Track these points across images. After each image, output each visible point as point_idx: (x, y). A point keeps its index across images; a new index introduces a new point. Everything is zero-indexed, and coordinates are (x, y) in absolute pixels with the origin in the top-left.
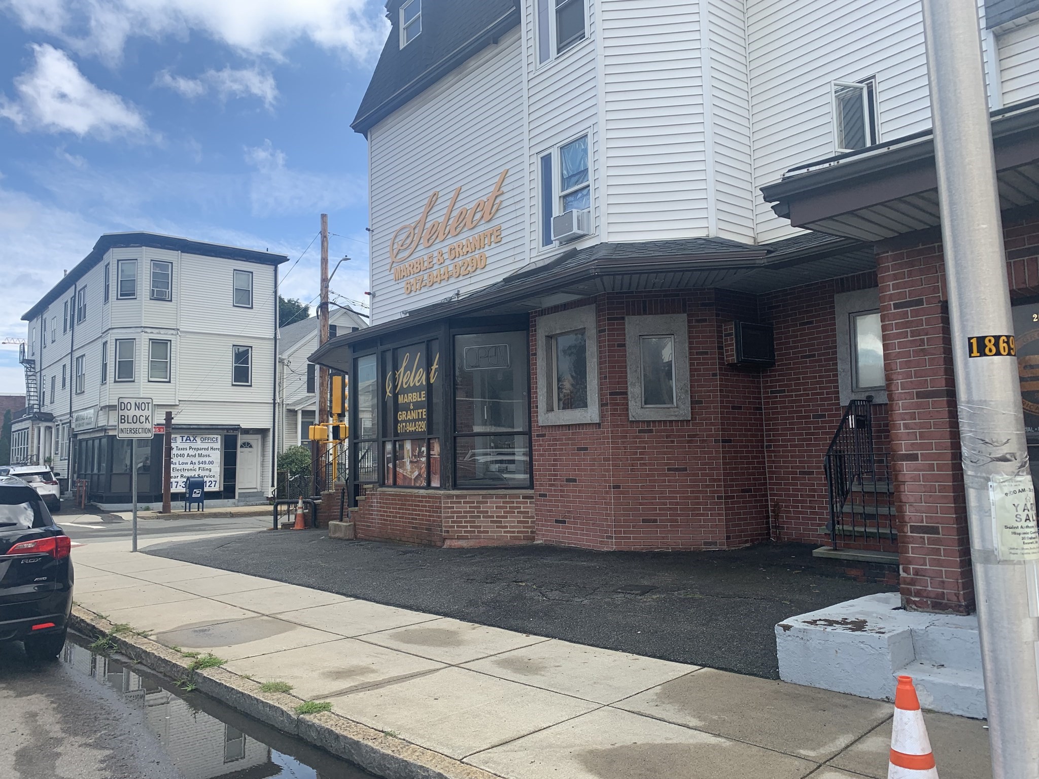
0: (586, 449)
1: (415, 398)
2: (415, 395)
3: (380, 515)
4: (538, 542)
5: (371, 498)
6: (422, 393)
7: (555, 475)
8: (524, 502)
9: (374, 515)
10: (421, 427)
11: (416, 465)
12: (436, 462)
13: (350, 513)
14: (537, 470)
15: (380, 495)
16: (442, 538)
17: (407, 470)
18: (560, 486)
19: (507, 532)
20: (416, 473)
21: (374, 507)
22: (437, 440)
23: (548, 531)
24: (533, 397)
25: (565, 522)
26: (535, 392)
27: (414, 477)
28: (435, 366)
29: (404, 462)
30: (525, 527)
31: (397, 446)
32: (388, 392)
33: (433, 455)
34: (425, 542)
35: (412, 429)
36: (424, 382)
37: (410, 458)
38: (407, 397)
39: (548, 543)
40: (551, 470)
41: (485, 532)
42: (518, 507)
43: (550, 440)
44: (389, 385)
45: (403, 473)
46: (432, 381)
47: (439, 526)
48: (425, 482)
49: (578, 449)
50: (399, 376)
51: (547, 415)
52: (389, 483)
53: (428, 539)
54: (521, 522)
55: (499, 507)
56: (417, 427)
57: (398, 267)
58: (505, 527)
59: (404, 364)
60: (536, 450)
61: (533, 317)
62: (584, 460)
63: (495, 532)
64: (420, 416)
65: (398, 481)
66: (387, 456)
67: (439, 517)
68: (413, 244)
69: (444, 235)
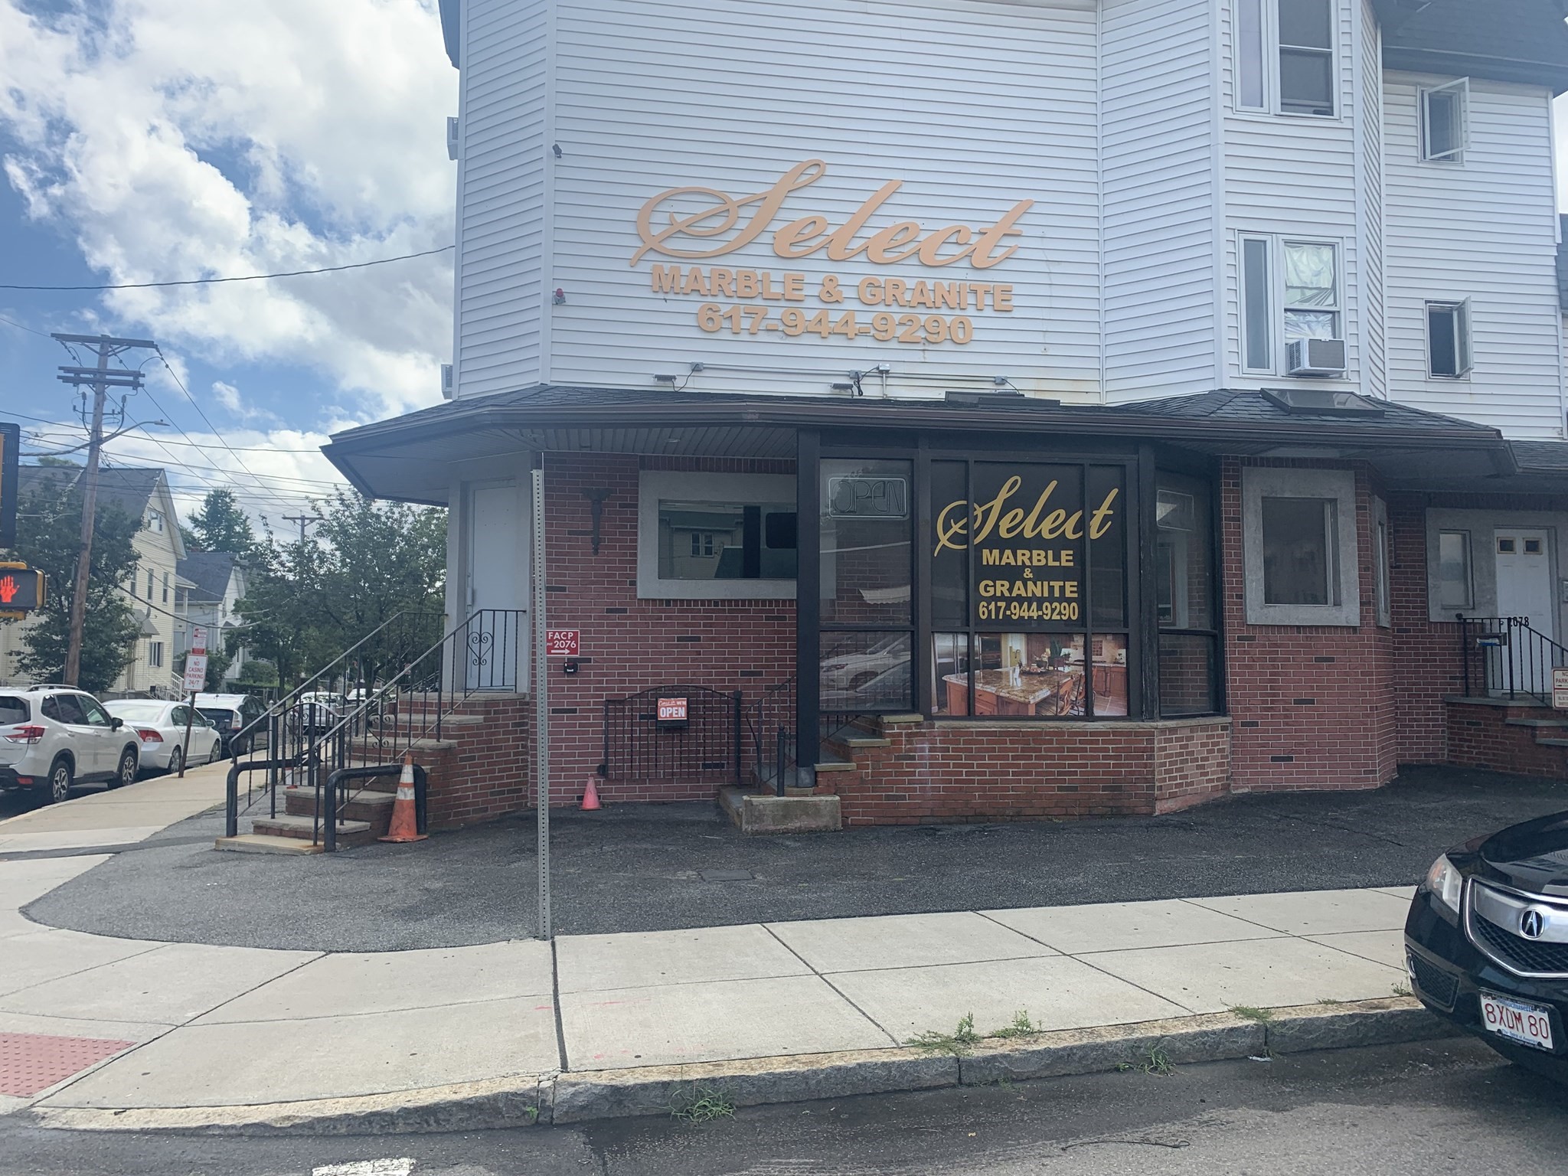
0: (1332, 660)
1: (1039, 561)
2: (1039, 555)
3: (945, 773)
4: (1240, 791)
5: (910, 742)
6: (1063, 553)
7: (1274, 695)
8: (1222, 736)
9: (920, 774)
10: (1060, 613)
11: (1042, 679)
12: (1106, 674)
13: (813, 776)
14: (1238, 688)
15: (945, 734)
16: (1152, 800)
17: (1013, 687)
18: (1285, 709)
19: (1208, 781)
20: (1044, 693)
21: (921, 758)
22: (1110, 637)
23: (1258, 773)
24: (1229, 582)
25: (1291, 759)
26: (1235, 575)
27: (1038, 700)
28: (1104, 510)
29: (1001, 672)
30: (1222, 772)
31: (977, 642)
32: (944, 540)
33: (1099, 662)
34: (1100, 810)
35: (1031, 614)
36: (1070, 536)
37: (1020, 665)
38: (1011, 556)
39: (1261, 790)
40: (1266, 688)
41: (1192, 784)
42: (1218, 744)
43: (1264, 646)
44: (947, 528)
45: (998, 694)
46: (1094, 535)
47: (1146, 780)
48: (1072, 708)
49: (1317, 660)
50: (986, 514)
51: (1265, 610)
52: (946, 712)
53: (1111, 804)
54: (1219, 765)
55: (1203, 745)
56: (1045, 612)
57: (669, 265)
58: (1207, 774)
59: (1004, 494)
60: (1235, 659)
61: (1230, 464)
62: (1328, 674)
63: (1199, 783)
64: (1057, 594)
65: (980, 708)
66: (939, 661)
67: (1145, 765)
68: (732, 236)
69: (847, 251)
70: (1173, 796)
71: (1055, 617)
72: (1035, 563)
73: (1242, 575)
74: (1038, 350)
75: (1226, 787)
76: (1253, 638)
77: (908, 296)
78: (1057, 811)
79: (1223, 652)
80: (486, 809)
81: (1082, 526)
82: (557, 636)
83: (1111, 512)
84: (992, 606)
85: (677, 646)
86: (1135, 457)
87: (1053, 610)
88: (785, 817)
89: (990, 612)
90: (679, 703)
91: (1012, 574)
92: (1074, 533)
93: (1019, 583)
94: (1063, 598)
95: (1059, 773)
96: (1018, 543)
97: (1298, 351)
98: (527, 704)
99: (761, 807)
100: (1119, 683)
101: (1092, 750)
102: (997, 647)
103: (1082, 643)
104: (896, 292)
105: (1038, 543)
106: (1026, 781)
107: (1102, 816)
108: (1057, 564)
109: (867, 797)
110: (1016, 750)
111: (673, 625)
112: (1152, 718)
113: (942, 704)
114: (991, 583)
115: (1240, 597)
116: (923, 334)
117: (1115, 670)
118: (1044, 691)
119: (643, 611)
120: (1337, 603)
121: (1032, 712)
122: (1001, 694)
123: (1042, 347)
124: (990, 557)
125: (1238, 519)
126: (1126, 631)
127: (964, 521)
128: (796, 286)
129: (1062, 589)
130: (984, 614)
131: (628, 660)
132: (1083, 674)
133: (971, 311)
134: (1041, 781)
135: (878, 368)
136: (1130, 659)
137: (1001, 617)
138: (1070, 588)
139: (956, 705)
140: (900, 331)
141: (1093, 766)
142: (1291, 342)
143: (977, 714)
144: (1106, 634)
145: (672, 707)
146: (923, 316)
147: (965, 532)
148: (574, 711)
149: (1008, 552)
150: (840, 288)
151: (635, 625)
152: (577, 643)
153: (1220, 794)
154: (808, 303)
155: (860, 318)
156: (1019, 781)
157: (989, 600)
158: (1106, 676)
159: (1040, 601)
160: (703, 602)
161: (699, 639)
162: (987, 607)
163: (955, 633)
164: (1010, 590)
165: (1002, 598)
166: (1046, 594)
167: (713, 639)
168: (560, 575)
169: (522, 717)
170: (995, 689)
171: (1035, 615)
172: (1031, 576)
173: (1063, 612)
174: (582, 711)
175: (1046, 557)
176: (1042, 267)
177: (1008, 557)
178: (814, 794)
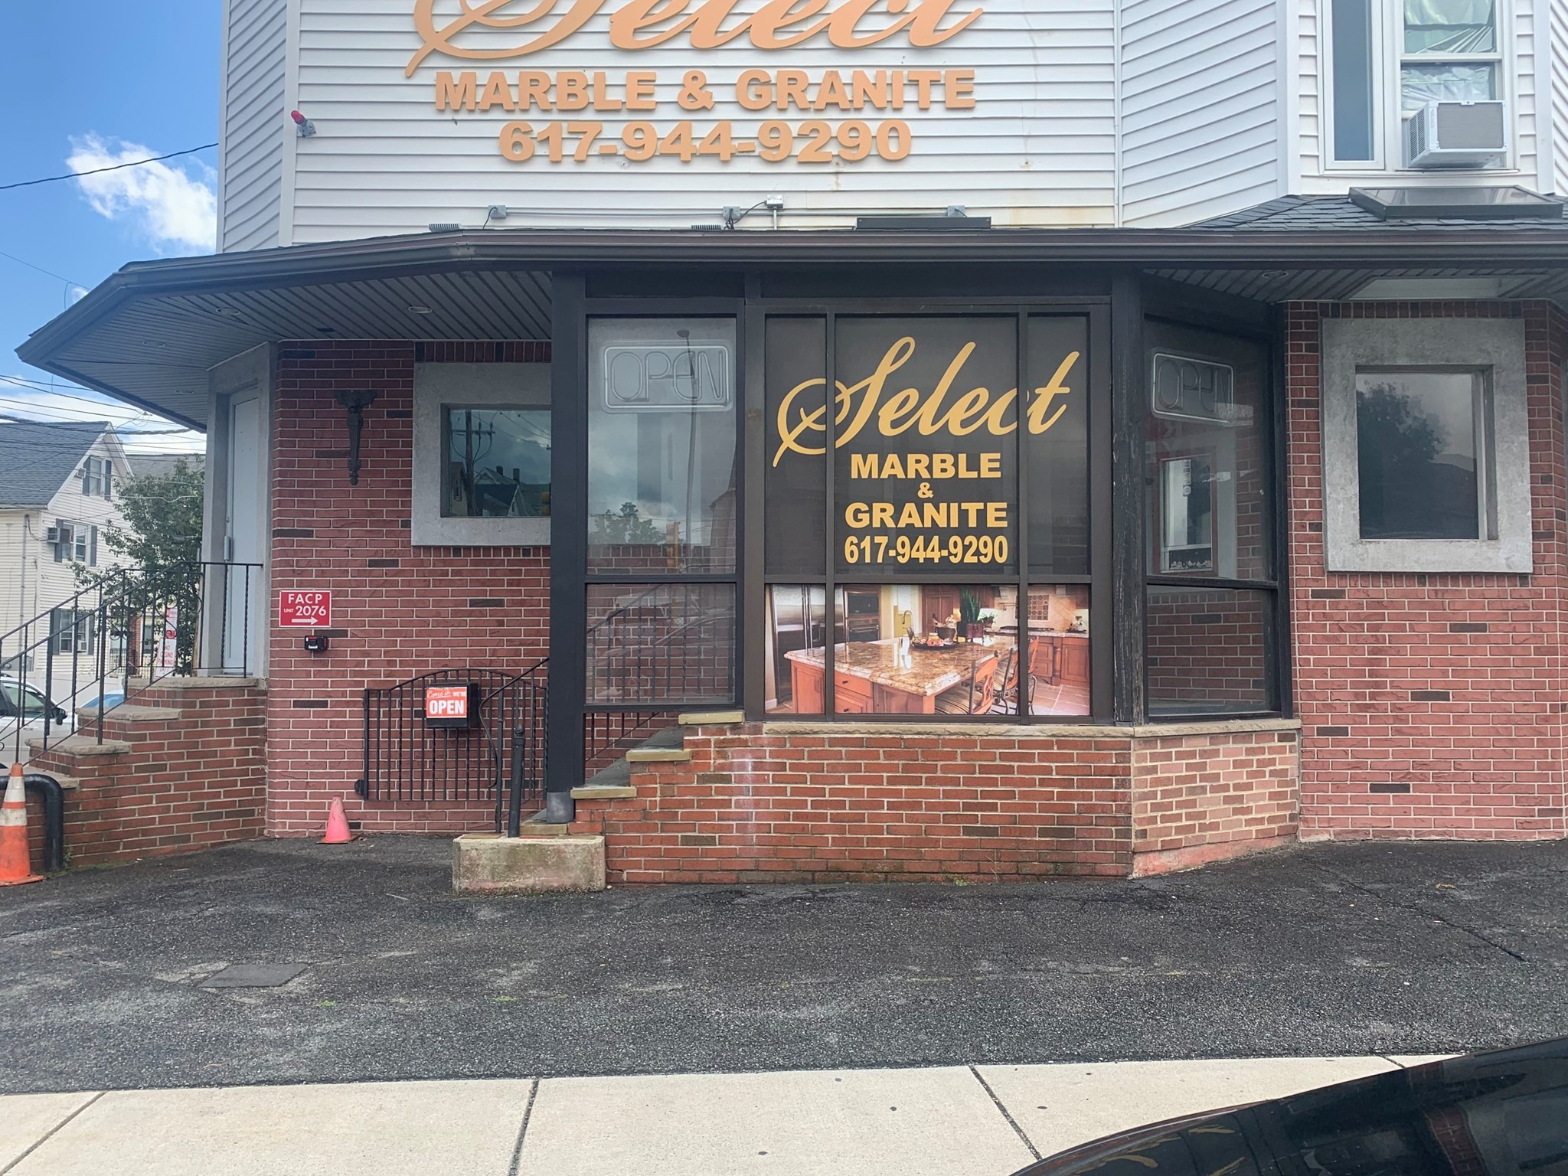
0: (1481, 628)
1: (944, 470)
2: (943, 461)
3: (778, 804)
4: (1314, 839)
5: (722, 755)
6: (984, 457)
7: (1377, 685)
8: (1282, 750)
9: (738, 804)
10: (977, 553)
11: (946, 656)
12: (1055, 648)
13: (570, 807)
14: (1312, 674)
15: (781, 742)
16: (1128, 855)
17: (898, 670)
18: (1395, 708)
19: (1249, 822)
20: (950, 678)
21: (741, 779)
22: (1061, 591)
23: (1345, 811)
24: (1299, 503)
25: (1406, 788)
26: (1308, 493)
27: (939, 689)
28: (1054, 386)
29: (878, 647)
30: (1280, 807)
31: (841, 600)
32: (788, 441)
33: (1042, 630)
34: (1037, 867)
35: (929, 555)
36: (995, 429)
37: (911, 635)
38: (898, 464)
39: (1351, 837)
40: (1362, 674)
41: (1214, 826)
42: (1272, 762)
43: (1360, 606)
44: (793, 421)
45: (874, 680)
46: (1036, 427)
47: (1116, 821)
48: (997, 703)
49: (1454, 628)
50: (857, 399)
51: (1360, 549)
52: (790, 708)
53: (1055, 858)
54: (1273, 796)
55: (1237, 764)
56: (953, 551)
57: (460, 71)
58: (1248, 810)
59: (886, 366)
60: (1309, 628)
61: (1301, 316)
62: (1474, 652)
63: (1229, 824)
64: (972, 522)
65: (844, 701)
66: (779, 629)
67: (1114, 797)
68: (548, 26)
69: (720, 35)
70: (1167, 847)
71: (970, 559)
72: (937, 474)
73: (1321, 493)
74: (1017, 164)
75: (1286, 833)
76: (1340, 594)
77: (812, 95)
78: (963, 867)
79: (1288, 617)
80: (187, 839)
81: (1018, 412)
82: (300, 599)
83: (1067, 390)
84: (866, 543)
85: (470, 614)
86: (1106, 298)
87: (966, 548)
88: (510, 868)
89: (862, 552)
90: (455, 694)
91: (902, 492)
92: (1002, 425)
93: (910, 507)
94: (981, 530)
95: (967, 807)
96: (908, 443)
97: (1422, 129)
98: (265, 693)
99: (474, 853)
100: (1076, 663)
101: (1021, 770)
102: (875, 609)
103: (1015, 601)
104: (792, 89)
105: (941, 442)
106: (910, 818)
107: (1039, 877)
108: (974, 475)
109: (652, 840)
110: (894, 768)
111: (464, 583)
112: (1129, 720)
113: (784, 695)
114: (864, 507)
115: (1318, 527)
116: (833, 149)
117: (1070, 642)
118: (950, 675)
119: (422, 563)
120: (1493, 536)
121: (929, 708)
122: (880, 681)
123: (1023, 159)
124: (862, 466)
125: (1315, 404)
126: (1086, 579)
127: (822, 410)
128: (643, 89)
129: (982, 515)
130: (852, 556)
131: (398, 633)
132: (1015, 649)
133: (910, 112)
134: (936, 819)
135: (765, 203)
136: (1092, 627)
137: (880, 560)
138: (995, 513)
139: (807, 699)
140: (799, 148)
141: (1023, 795)
142: (1411, 114)
143: (840, 710)
144: (1054, 585)
145: (446, 699)
146: (834, 122)
147: (822, 428)
148: (324, 704)
149: (892, 458)
150: (710, 89)
151: (410, 583)
152: (327, 609)
153: (1277, 843)
154: (663, 113)
155: (738, 130)
156: (900, 818)
157: (861, 534)
158: (1054, 653)
159: (945, 534)
160: (507, 549)
161: (500, 603)
162: (858, 545)
163: (806, 586)
164: (896, 517)
165: (883, 530)
166: (954, 523)
167: (522, 603)
168: (305, 514)
169: (256, 712)
170: (869, 672)
171: (936, 556)
172: (930, 494)
173: (983, 550)
174: (335, 704)
175: (956, 465)
176: (1024, 40)
177: (893, 466)
178: (568, 834)
